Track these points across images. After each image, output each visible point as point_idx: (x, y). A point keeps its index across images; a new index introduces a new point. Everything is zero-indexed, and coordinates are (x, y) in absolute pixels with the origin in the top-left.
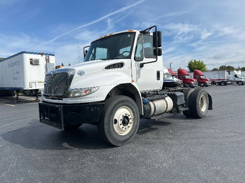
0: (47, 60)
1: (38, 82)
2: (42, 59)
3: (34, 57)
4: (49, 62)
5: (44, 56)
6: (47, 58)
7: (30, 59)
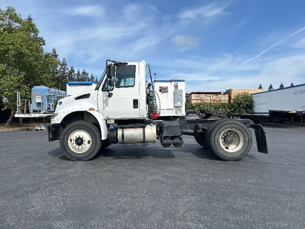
0: (176, 87)
1: (166, 109)
2: (171, 87)
3: (164, 85)
4: (177, 89)
5: (173, 83)
6: (176, 85)
7: (160, 87)
